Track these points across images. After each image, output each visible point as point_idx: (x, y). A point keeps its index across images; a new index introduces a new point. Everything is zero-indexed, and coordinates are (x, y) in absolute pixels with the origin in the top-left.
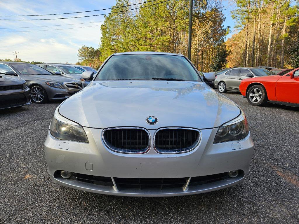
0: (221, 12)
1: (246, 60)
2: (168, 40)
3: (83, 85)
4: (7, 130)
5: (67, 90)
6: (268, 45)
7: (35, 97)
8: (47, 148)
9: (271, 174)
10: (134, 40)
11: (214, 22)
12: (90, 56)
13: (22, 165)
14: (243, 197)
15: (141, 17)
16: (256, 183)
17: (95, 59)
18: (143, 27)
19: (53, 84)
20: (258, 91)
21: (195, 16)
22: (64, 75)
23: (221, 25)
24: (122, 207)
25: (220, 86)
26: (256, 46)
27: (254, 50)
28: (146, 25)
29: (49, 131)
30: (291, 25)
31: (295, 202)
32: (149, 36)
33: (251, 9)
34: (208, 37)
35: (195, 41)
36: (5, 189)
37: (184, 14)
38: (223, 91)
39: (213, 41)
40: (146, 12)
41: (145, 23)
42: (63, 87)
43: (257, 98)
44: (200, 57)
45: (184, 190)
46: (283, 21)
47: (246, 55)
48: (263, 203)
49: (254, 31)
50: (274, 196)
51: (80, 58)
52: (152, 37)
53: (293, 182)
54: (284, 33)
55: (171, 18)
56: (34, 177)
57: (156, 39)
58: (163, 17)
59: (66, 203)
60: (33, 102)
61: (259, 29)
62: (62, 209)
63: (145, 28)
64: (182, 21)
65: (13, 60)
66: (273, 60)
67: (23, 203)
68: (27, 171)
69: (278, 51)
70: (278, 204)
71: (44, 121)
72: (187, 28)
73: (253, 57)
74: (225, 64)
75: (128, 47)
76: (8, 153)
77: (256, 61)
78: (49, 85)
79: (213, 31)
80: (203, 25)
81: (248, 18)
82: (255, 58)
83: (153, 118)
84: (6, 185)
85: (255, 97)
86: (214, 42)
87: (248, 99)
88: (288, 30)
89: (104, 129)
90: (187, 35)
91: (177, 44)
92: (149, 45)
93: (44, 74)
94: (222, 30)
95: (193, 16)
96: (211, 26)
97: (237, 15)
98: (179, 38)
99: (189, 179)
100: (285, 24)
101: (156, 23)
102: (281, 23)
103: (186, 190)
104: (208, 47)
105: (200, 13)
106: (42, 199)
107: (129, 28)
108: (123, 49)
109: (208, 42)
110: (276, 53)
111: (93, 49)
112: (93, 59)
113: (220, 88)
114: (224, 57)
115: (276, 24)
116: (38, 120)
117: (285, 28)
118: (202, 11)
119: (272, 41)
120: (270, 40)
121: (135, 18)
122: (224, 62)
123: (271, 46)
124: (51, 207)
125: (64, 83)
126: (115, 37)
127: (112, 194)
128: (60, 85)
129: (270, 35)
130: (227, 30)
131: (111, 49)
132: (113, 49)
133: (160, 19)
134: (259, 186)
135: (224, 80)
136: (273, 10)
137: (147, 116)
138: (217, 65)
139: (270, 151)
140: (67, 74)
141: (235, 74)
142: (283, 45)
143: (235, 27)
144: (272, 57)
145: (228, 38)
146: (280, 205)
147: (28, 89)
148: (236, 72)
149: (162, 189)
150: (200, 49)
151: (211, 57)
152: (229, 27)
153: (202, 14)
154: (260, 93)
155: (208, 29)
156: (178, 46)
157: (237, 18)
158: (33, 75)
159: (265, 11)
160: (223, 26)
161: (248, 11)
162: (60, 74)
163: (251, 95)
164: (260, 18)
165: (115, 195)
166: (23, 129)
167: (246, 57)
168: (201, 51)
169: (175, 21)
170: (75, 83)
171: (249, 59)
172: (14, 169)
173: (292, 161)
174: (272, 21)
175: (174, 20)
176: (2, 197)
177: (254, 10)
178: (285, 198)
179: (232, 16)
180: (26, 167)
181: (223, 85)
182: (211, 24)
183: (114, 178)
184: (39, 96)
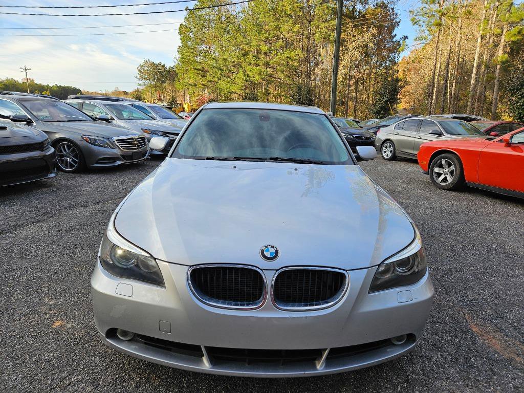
0: (393, 9)
1: (432, 99)
2: (297, 57)
3: (146, 140)
4: (17, 227)
5: (119, 151)
6: (472, 73)
7: (62, 161)
8: (96, 291)
9: (460, 328)
10: (237, 54)
11: (380, 28)
12: (158, 79)
13: (47, 300)
14: (413, 372)
15: (250, 13)
16: (435, 344)
17: (167, 84)
18: (254, 31)
19: (95, 140)
20: (449, 165)
21: (347, 16)
22: (114, 122)
23: (392, 33)
24: (216, 387)
25: (384, 148)
26: (451, 74)
27: (446, 81)
28: (259, 28)
29: (98, 259)
30: (513, 39)
31: (494, 383)
32: (264, 48)
33: (445, 9)
34: (367, 55)
35: (345, 61)
36: (21, 347)
37: (327, 11)
38: (389, 156)
39: (377, 62)
40: (261, 5)
41: (258, 25)
42: (112, 145)
43: (447, 176)
44: (353, 88)
45: (318, 367)
46: (500, 33)
47: (433, 89)
48: (444, 383)
49: (449, 48)
50: (462, 371)
51: (141, 82)
52: (271, 51)
53: (496, 344)
54: (500, 53)
55: (304, 16)
56: (69, 326)
57: (276, 55)
58: (290, 16)
59: (123, 377)
60: (60, 169)
61: (457, 45)
62: (118, 387)
63: (257, 34)
64: (323, 25)
65: (20, 81)
66: (479, 99)
67: (53, 374)
68: (57, 312)
69: (488, 84)
70: (467, 385)
71: (79, 210)
72: (332, 36)
73: (445, 94)
74: (395, 106)
75: (227, 67)
76: (22, 275)
77: (450, 101)
78: (88, 142)
79: (378, 42)
80: (361, 33)
81: (440, 25)
82: (448, 95)
83: (272, 249)
84: (23, 339)
85: (443, 175)
86: (379, 62)
87: (432, 177)
88: (508, 49)
89: (191, 266)
90: (331, 49)
91: (312, 64)
92: (264, 65)
93: (79, 121)
94: (392, 42)
95: (344, 15)
96: (373, 35)
97: (421, 17)
98: (316, 54)
99: (327, 351)
100: (503, 37)
101: (277, 27)
102: (497, 36)
103: (321, 368)
104: (367, 72)
105: (356, 11)
106: (83, 369)
107: (228, 32)
108: (217, 70)
109: (367, 63)
110: (485, 88)
111: (164, 66)
112: (164, 85)
113: (385, 152)
114: (394, 94)
115: (488, 37)
116: (70, 207)
117: (503, 44)
118: (359, 7)
119: (479, 66)
120: (475, 65)
121: (240, 14)
122: (394, 102)
123: (476, 74)
124: (99, 384)
125: (115, 139)
126: (203, 47)
127: (201, 371)
128: (108, 142)
129: (477, 55)
130: (401, 42)
131: (196, 69)
132: (199, 70)
133: (284, 18)
134: (440, 351)
135: (393, 138)
136: (484, 12)
137: (261, 245)
138: (382, 108)
139: (462, 282)
140: (120, 119)
141: (412, 127)
142: (497, 75)
143: (416, 40)
144: (478, 94)
145: (402, 57)
146: (471, 389)
147: (53, 150)
148: (413, 124)
149: (282, 365)
150: (353, 73)
151: (372, 89)
152: (405, 38)
153: (359, 12)
154: (452, 168)
155: (368, 41)
156: (314, 70)
157: (421, 22)
158: (60, 121)
159: (470, 13)
160: (396, 35)
161: (440, 12)
162: (107, 120)
163: (436, 170)
164: (460, 25)
165: (206, 372)
166: (44, 226)
167: (433, 93)
168: (355, 78)
169: (312, 23)
170: (133, 139)
171: (437, 96)
172: (33, 307)
173: (496, 305)
174: (481, 32)
175: (310, 22)
176: (17, 361)
177: (450, 9)
178: (479, 375)
179: (412, 20)
180: (55, 305)
181: (390, 146)
182: (374, 31)
183: (206, 347)
184: (71, 160)
